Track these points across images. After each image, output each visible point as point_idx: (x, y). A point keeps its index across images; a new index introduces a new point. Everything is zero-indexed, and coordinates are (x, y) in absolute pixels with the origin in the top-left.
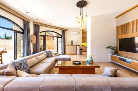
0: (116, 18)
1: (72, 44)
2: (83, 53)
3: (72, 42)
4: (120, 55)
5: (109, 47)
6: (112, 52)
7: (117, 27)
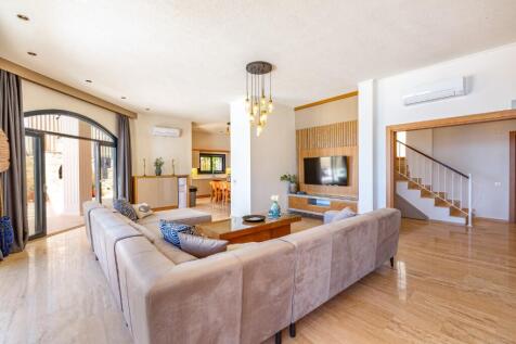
0: (296, 109)
1: (159, 173)
2: (198, 201)
3: (158, 165)
4: (305, 193)
5: (284, 178)
6: (290, 188)
7: (297, 132)
